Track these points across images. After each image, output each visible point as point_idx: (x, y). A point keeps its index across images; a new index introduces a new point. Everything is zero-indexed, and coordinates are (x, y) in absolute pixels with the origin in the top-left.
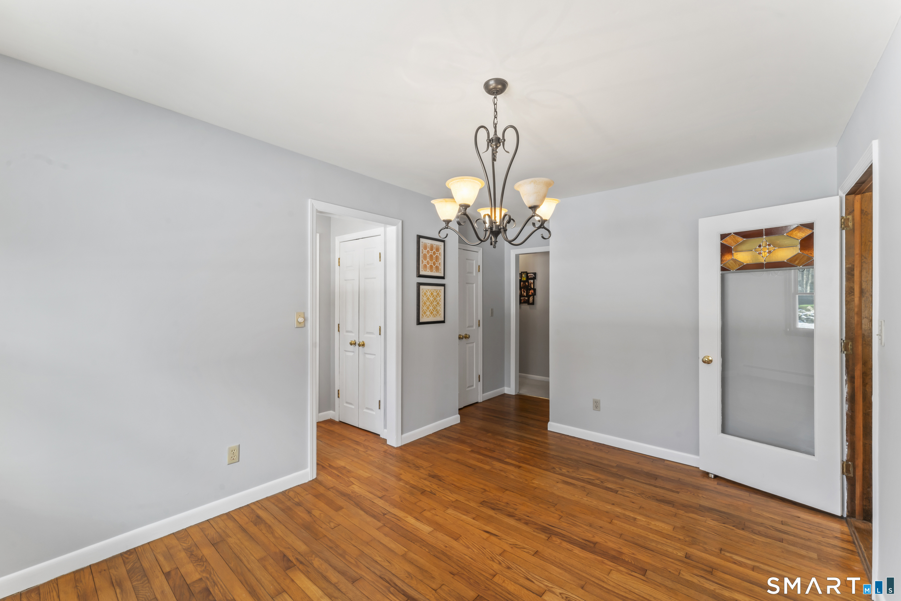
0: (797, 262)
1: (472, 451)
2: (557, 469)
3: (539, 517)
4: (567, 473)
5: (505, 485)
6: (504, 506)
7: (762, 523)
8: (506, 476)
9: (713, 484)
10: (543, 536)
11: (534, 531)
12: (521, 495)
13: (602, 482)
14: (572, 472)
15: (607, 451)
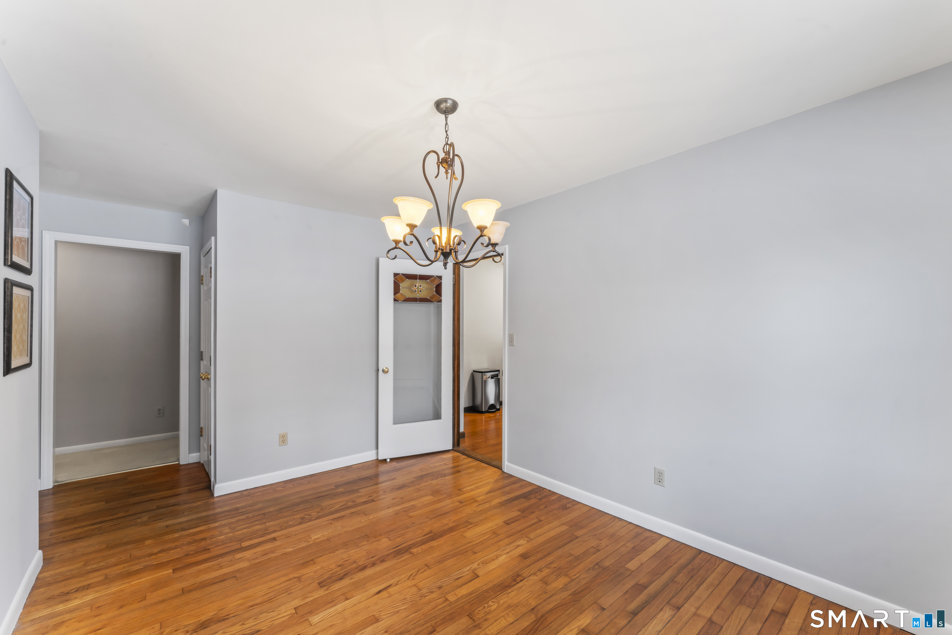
0: (434, 299)
1: (174, 571)
2: (306, 517)
3: (379, 551)
4: (320, 514)
5: (301, 558)
6: (342, 570)
7: (443, 469)
8: (283, 554)
9: (394, 464)
10: (406, 556)
11: (398, 559)
12: (333, 552)
13: (353, 502)
14: (321, 510)
15: (308, 482)
